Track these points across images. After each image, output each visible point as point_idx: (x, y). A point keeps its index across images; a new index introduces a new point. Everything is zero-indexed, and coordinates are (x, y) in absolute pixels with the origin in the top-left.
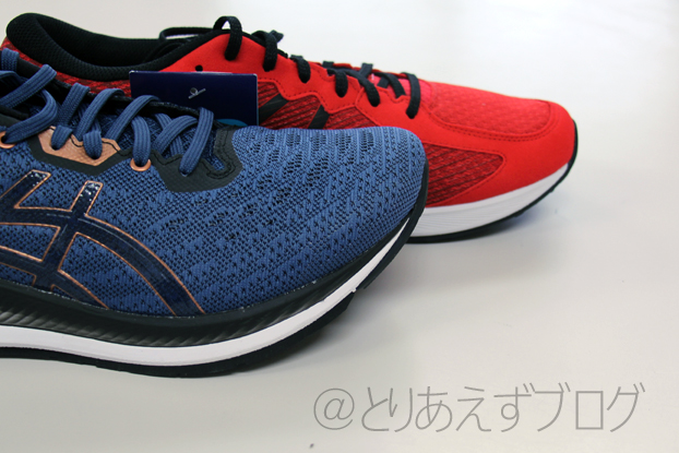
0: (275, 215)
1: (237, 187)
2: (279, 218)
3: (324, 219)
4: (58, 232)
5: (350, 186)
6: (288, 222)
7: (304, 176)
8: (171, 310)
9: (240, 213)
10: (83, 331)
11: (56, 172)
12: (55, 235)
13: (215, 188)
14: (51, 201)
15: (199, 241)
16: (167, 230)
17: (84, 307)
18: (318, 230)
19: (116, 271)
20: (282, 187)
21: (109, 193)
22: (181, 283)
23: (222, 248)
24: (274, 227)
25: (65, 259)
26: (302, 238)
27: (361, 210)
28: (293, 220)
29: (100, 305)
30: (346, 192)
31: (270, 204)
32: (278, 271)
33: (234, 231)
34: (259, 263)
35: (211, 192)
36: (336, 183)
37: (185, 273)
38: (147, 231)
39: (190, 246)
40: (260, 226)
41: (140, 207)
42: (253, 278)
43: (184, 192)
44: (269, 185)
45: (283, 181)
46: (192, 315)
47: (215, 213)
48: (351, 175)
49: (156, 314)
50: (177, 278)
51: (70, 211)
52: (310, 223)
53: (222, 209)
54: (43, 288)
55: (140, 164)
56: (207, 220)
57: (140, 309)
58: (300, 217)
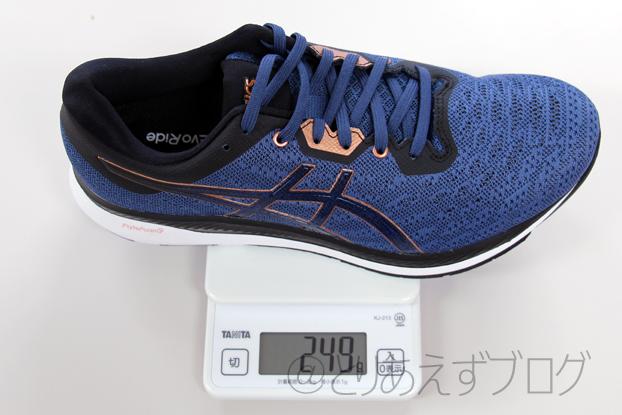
0: (481, 194)
1: (454, 172)
2: (484, 197)
3: (518, 197)
4: (321, 206)
5: (539, 169)
6: (491, 200)
7: (504, 159)
8: (401, 251)
9: (455, 193)
11: (319, 163)
12: (320, 208)
13: (437, 172)
15: (425, 214)
16: (401, 206)
18: (513, 206)
20: (488, 171)
21: (359, 178)
22: (410, 239)
23: (441, 219)
24: (480, 203)
26: (500, 211)
27: (546, 190)
28: (494, 198)
30: (535, 175)
31: (478, 186)
34: (467, 227)
35: (434, 175)
36: (528, 166)
37: (413, 234)
38: (387, 206)
39: (418, 217)
40: (470, 203)
41: (382, 189)
43: (414, 175)
44: (477, 169)
45: (488, 165)
46: (415, 254)
47: (437, 193)
50: (408, 236)
51: (330, 192)
53: (442, 191)
55: (380, 152)
56: (430, 198)
58: (500, 195)
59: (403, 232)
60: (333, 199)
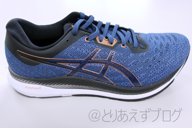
0: (160, 59)
1: (150, 52)
3: (172, 60)
4: (104, 66)
5: (176, 51)
7: (165, 48)
8: (134, 86)
9: (152, 59)
10: (107, 91)
11: (102, 49)
12: (103, 67)
13: (144, 52)
14: (102, 57)
15: (142, 67)
16: (133, 65)
17: (109, 85)
18: (171, 63)
19: (120, 76)
20: (161, 51)
21: (117, 54)
22: (137, 79)
23: (148, 69)
24: (160, 63)
26: (167, 66)
27: (180, 57)
28: (164, 61)
29: (113, 85)
30: (176, 53)
31: (159, 57)
32: (161, 75)
34: (157, 73)
36: (173, 50)
37: (139, 76)
38: (128, 65)
39: (140, 69)
40: (157, 63)
41: (126, 58)
42: (155, 77)
43: (137, 53)
44: (157, 51)
47: (145, 59)
49: (129, 87)
50: (136, 78)
51: (107, 60)
53: (147, 58)
54: (98, 80)
55: (123, 45)
56: (143, 61)
57: (125, 86)
58: (166, 60)
59: (135, 76)
60: (108, 63)
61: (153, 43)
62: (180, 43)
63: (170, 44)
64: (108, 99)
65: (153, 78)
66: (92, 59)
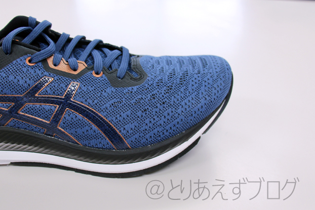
0: (166, 99)
1: (146, 85)
2: (167, 101)
3: (189, 101)
4: (57, 108)
5: (200, 85)
6: (172, 103)
7: (178, 79)
8: (114, 147)
9: (149, 98)
10: (69, 156)
11: (56, 78)
12: (56, 110)
13: (136, 85)
14: (54, 92)
15: (129, 113)
16: (113, 107)
17: (70, 145)
18: (187, 107)
19: (87, 128)
20: (168, 85)
21: (83, 88)
22: (120, 134)
23: (140, 116)
24: (165, 105)
25: (61, 122)
26: (179, 111)
27: (207, 97)
28: (174, 102)
29: (78, 144)
30: (199, 88)
31: (163, 94)
32: (168, 128)
33: (146, 108)
34: (158, 124)
35: (134, 88)
36: (194, 83)
37: (122, 129)
38: (102, 108)
39: (124, 115)
40: (158, 105)
41: (99, 95)
42: (155, 131)
43: (120, 87)
44: (162, 84)
45: (168, 82)
46: (124, 149)
47: (136, 98)
48: (200, 79)
49: (107, 148)
50: (118, 131)
51: (63, 97)
52: (183, 103)
53: (140, 97)
54: (49, 135)
55: (97, 73)
56: (132, 102)
57: (98, 146)
58: (178, 100)
59: (114, 128)
60: (66, 103)
61: (158, 70)
62: (211, 71)
63: (191, 72)
64: (74, 172)
65: (151, 134)
66: (36, 95)
